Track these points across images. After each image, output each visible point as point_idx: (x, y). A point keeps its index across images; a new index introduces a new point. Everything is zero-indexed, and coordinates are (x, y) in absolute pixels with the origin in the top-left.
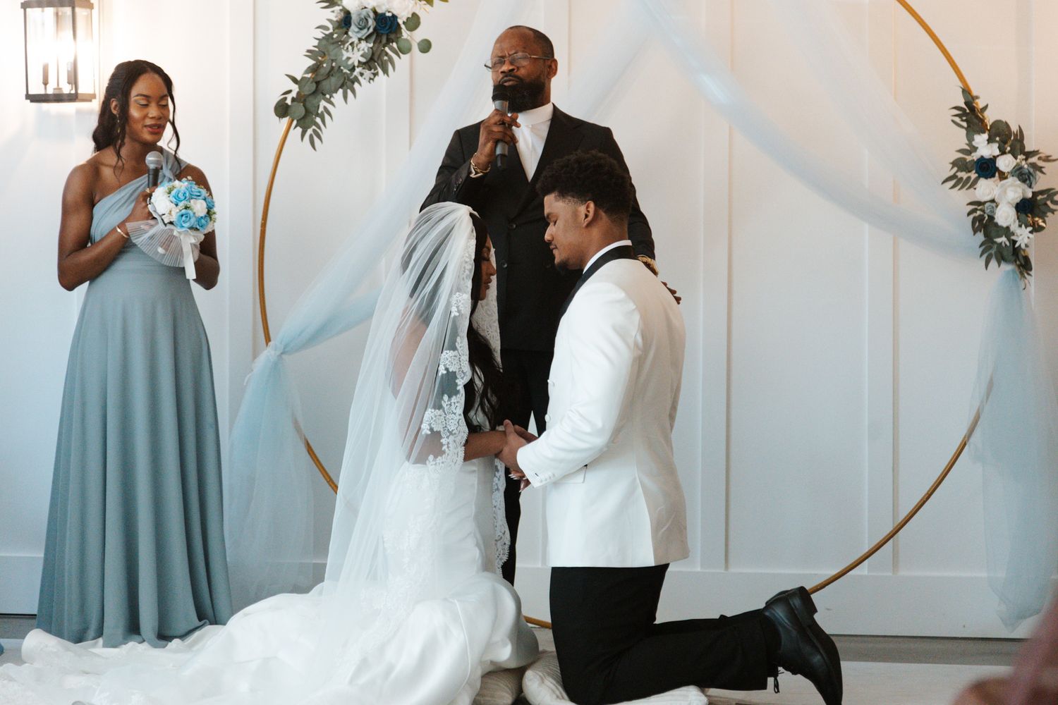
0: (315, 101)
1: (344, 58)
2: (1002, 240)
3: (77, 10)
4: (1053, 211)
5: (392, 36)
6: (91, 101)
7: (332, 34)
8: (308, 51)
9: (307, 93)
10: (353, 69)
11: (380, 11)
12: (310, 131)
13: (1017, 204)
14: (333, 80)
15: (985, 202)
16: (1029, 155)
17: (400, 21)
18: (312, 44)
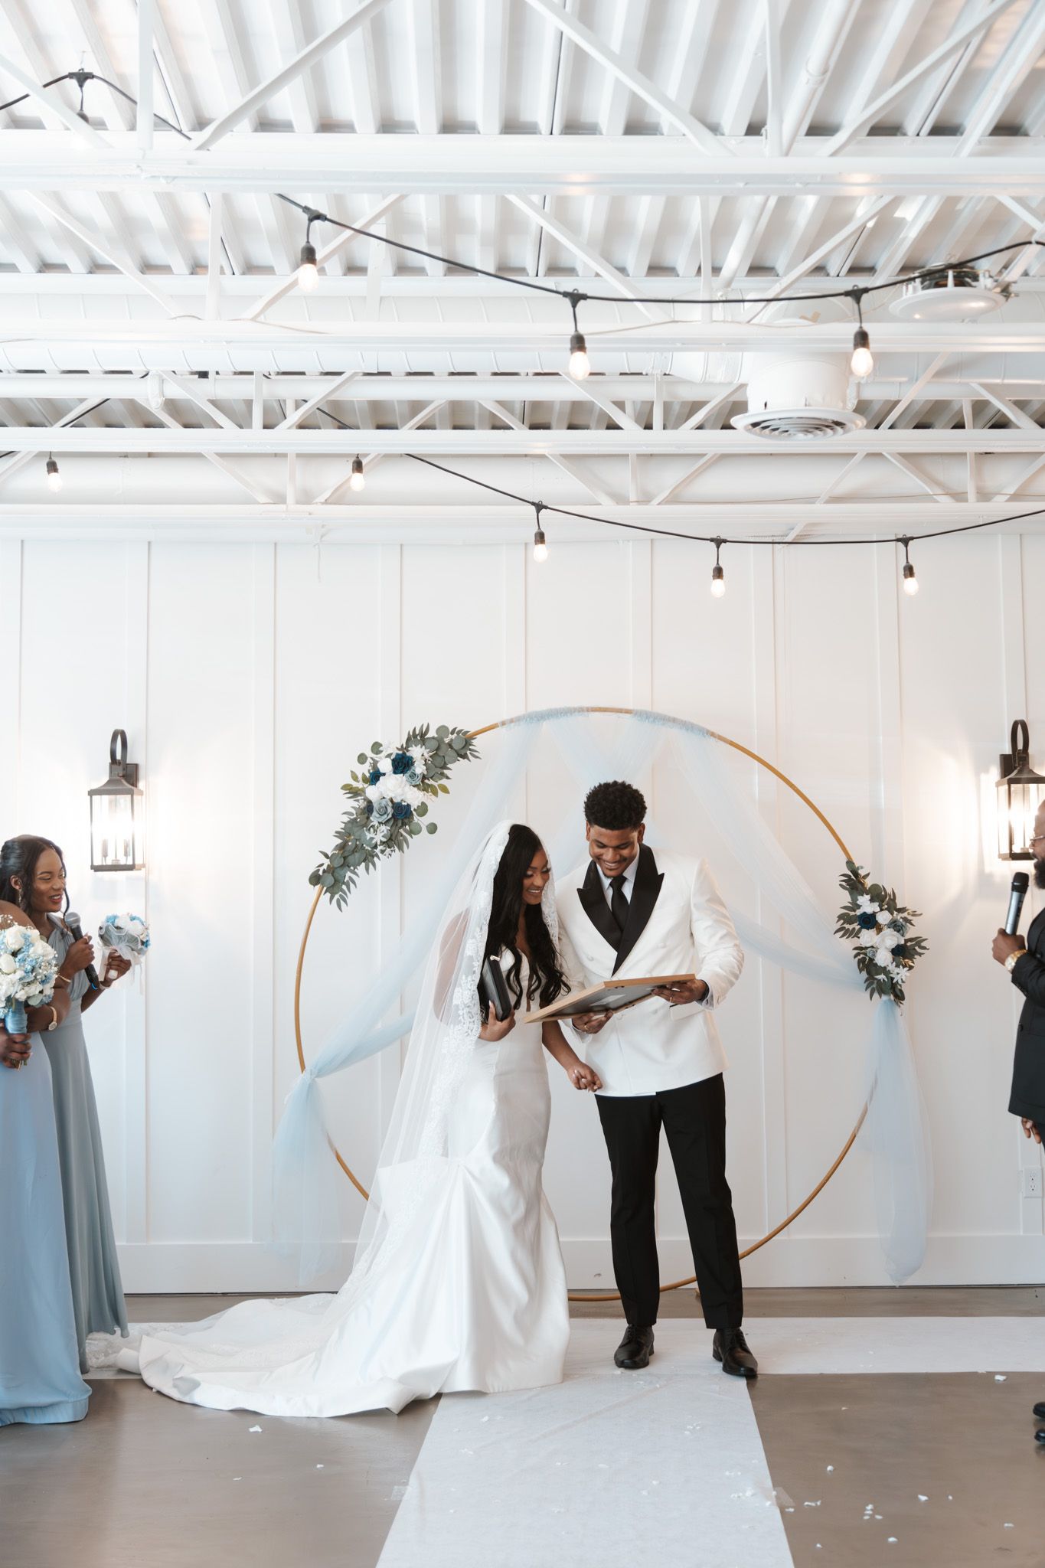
0: (342, 872)
1: (368, 838)
2: (881, 977)
3: (135, 797)
4: (920, 954)
5: (406, 821)
7: (355, 819)
8: (337, 832)
9: (336, 866)
10: (376, 847)
11: (395, 801)
12: (337, 897)
13: (893, 949)
14: (357, 855)
15: (866, 948)
16: (902, 910)
17: (412, 809)
18: (339, 827)
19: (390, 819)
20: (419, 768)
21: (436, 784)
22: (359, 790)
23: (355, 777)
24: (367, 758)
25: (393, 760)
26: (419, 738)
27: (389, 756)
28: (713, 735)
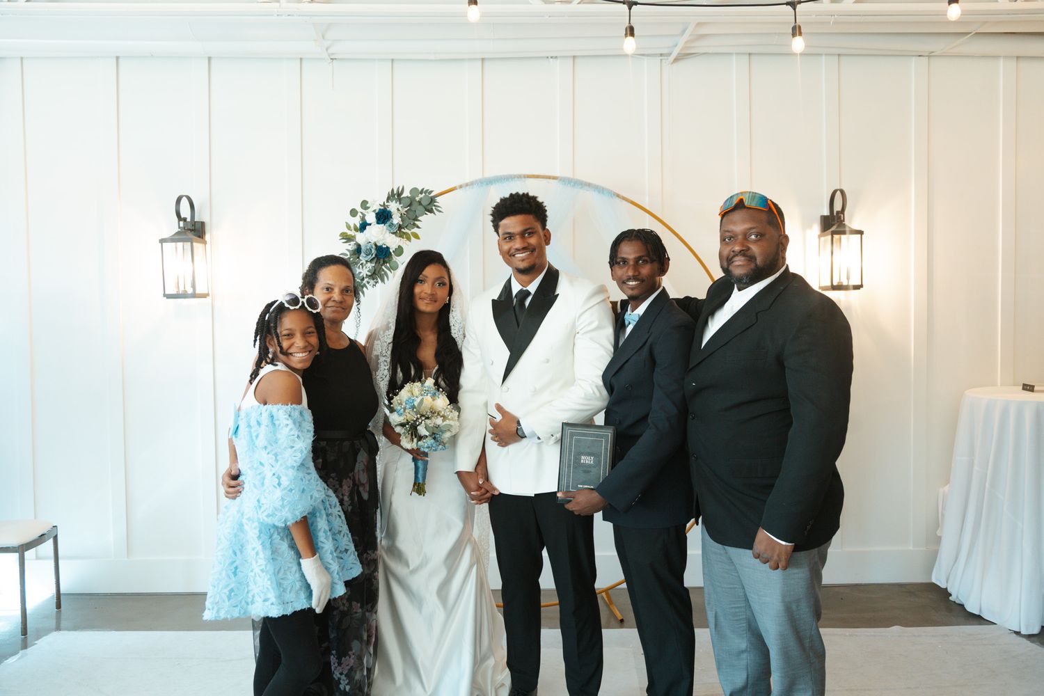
1: (357, 273)
3: (194, 244)
5: (386, 259)
6: (205, 297)
10: (363, 279)
11: (379, 244)
17: (391, 251)
19: (374, 258)
20: (396, 220)
21: (409, 232)
22: (352, 237)
23: (349, 227)
24: (357, 212)
25: (376, 214)
26: (396, 197)
27: (374, 211)
28: (618, 196)
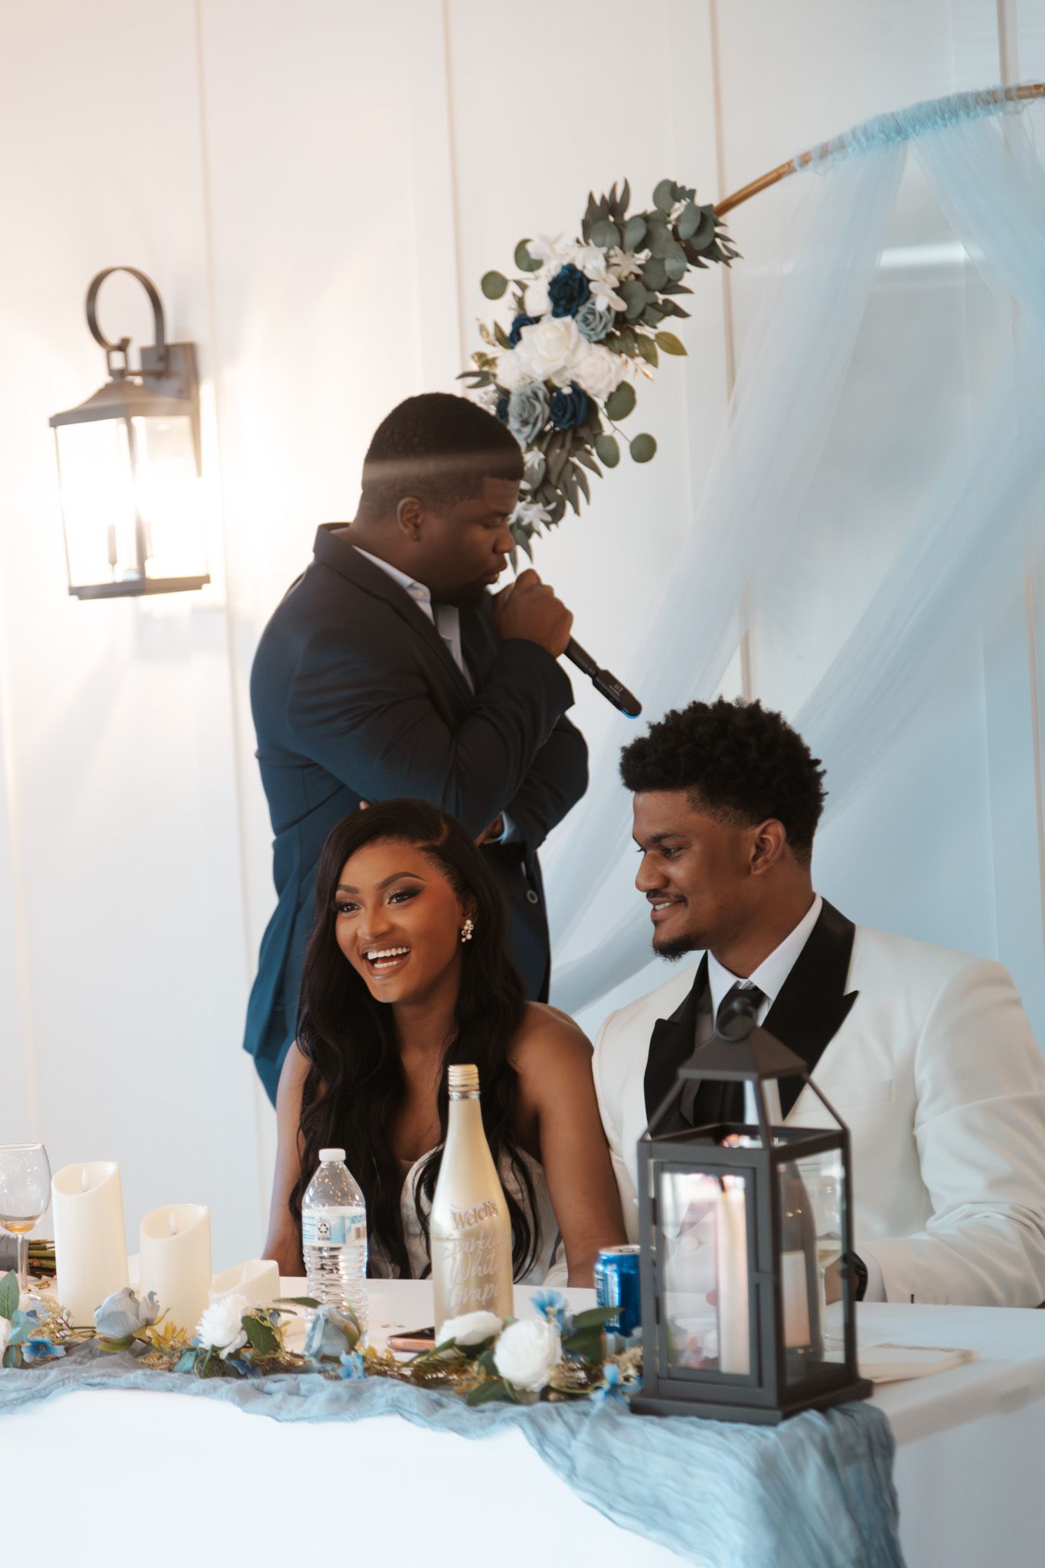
6: (199, 587)
11: (554, 384)
17: (599, 401)
19: (546, 430)
20: (604, 299)
21: (652, 334)
23: (481, 328)
24: (503, 283)
25: (554, 282)
26: (607, 219)
27: (549, 273)
